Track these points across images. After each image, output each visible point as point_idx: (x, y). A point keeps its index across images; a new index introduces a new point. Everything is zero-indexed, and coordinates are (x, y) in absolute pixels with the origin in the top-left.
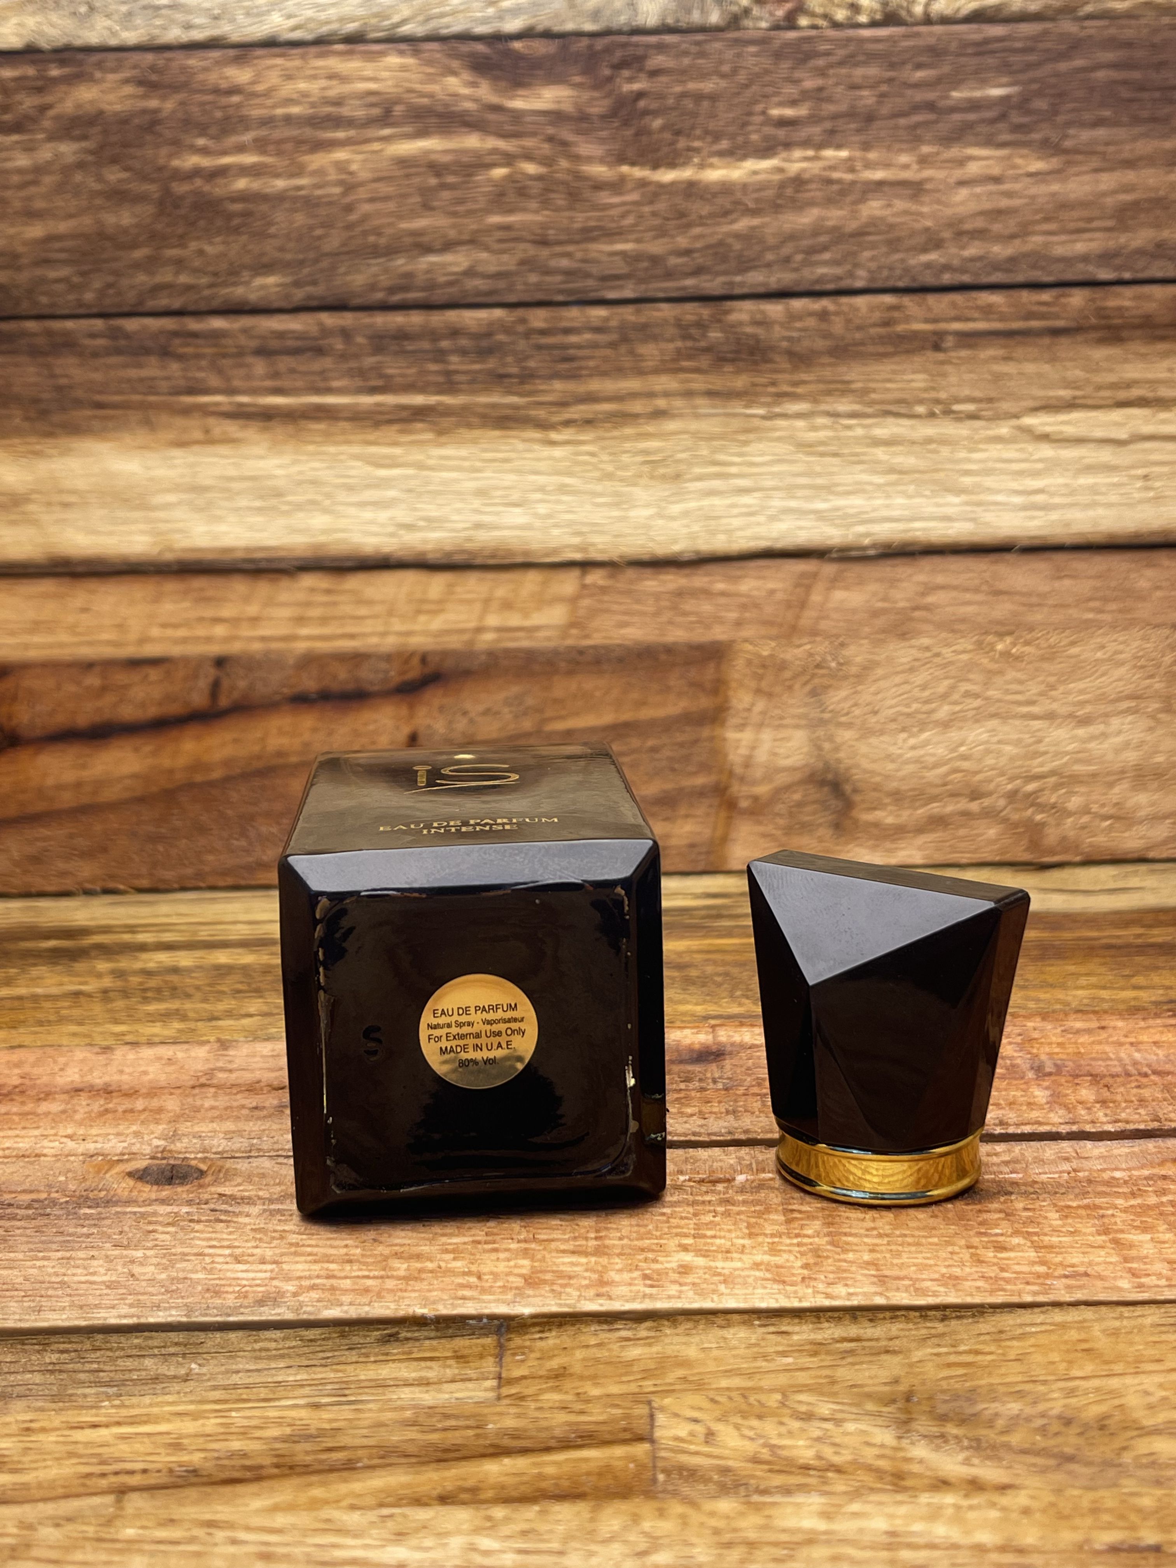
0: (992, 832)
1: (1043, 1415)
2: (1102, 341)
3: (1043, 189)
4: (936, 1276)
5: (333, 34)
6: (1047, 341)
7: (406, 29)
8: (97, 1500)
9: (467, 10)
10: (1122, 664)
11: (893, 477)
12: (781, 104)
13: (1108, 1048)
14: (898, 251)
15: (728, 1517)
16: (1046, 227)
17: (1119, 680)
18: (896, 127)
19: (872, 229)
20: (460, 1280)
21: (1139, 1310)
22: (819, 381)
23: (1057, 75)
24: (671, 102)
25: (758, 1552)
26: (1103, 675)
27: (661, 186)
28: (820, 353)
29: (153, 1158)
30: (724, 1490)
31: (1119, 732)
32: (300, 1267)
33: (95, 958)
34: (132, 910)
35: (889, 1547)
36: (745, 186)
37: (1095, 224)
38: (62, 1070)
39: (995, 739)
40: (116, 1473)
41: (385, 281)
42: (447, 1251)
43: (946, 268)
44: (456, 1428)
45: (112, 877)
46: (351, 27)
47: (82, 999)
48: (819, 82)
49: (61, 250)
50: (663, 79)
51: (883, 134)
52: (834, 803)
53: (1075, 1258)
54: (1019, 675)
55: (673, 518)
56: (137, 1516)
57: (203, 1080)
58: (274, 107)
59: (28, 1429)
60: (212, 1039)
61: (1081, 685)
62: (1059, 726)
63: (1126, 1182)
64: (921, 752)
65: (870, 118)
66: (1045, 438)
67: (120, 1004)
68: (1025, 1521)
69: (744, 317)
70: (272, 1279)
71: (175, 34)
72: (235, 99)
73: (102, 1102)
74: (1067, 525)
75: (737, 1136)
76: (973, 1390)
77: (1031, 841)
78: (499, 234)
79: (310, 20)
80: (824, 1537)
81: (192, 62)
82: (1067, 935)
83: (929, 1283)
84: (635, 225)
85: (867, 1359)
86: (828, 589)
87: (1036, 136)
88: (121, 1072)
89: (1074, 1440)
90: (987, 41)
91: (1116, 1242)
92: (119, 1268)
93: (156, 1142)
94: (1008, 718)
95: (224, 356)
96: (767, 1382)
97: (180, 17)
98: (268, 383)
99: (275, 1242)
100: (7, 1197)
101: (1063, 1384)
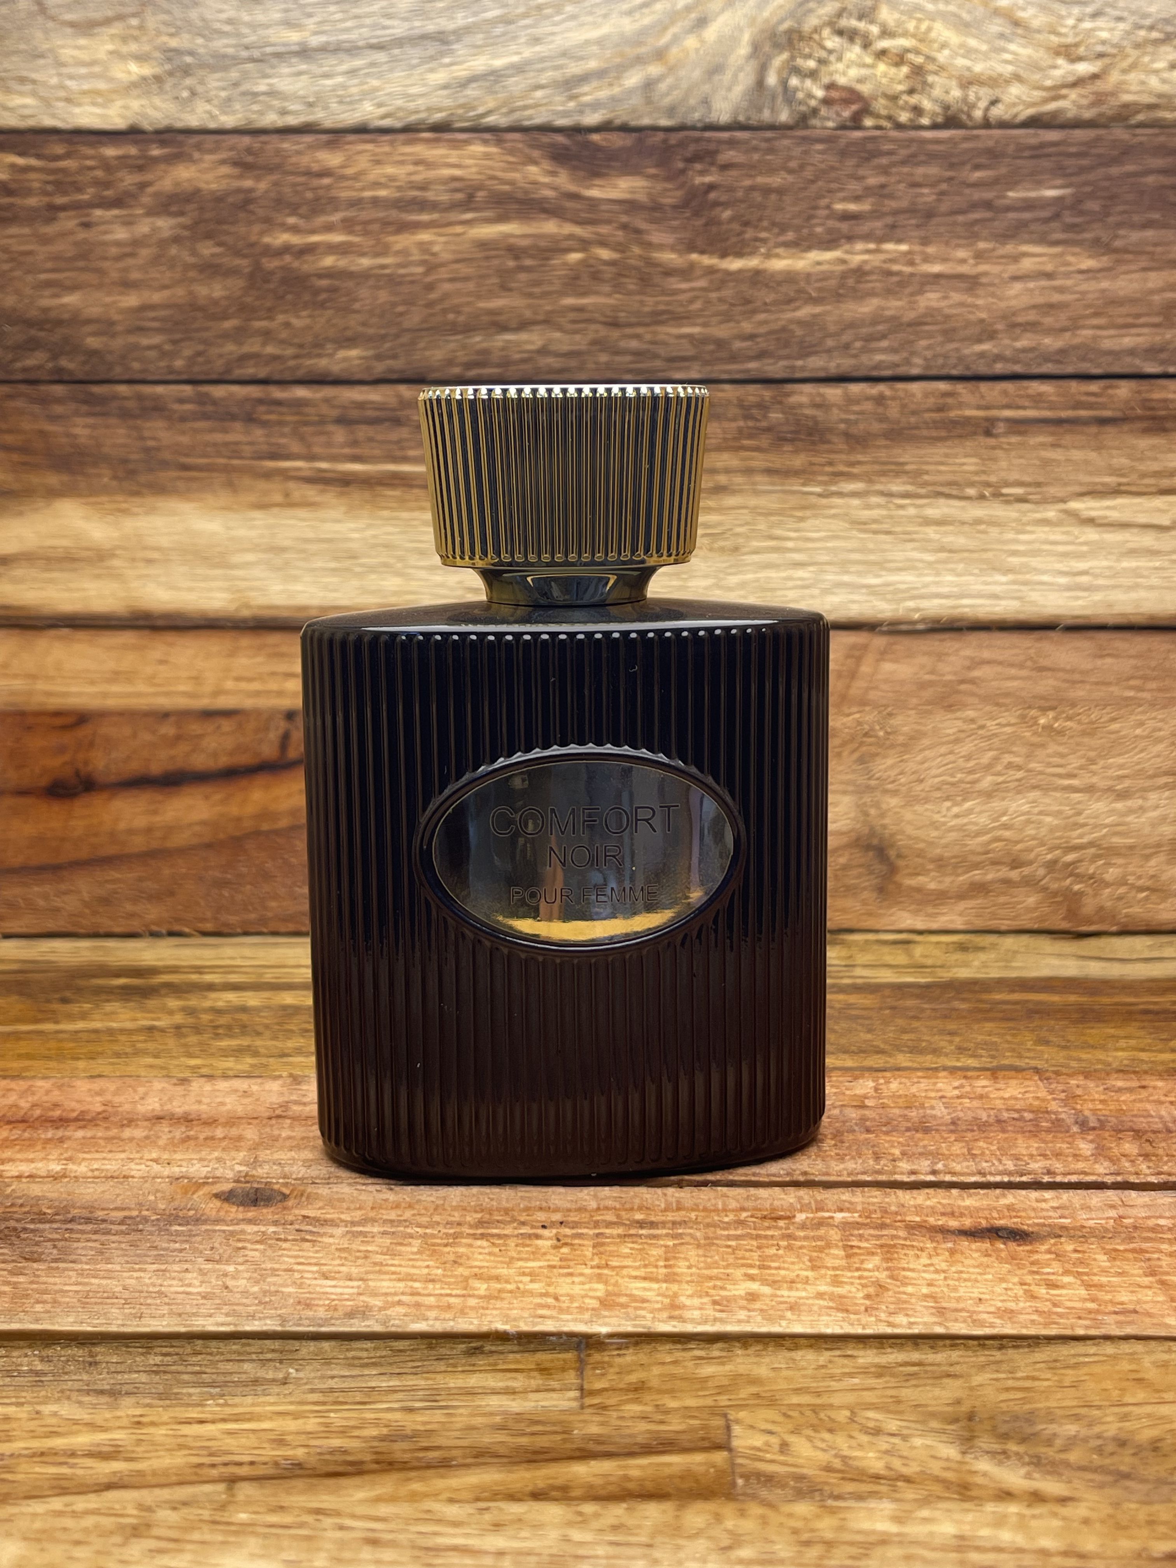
0: (1031, 900)
1: (1099, 1436)
2: (1146, 431)
3: (1091, 286)
4: (992, 1309)
5: (422, 122)
6: (1094, 429)
7: (491, 120)
8: (208, 1488)
9: (550, 103)
10: (1159, 740)
11: (944, 555)
12: (844, 200)
13: (1148, 1106)
14: (953, 341)
15: (805, 1519)
16: (1095, 321)
17: (1158, 756)
18: (955, 224)
19: (929, 320)
20: (538, 1300)
22: (874, 463)
23: (1109, 178)
24: (740, 194)
25: (834, 1551)
26: (1142, 751)
27: (728, 273)
28: (876, 436)
29: (237, 1181)
30: (800, 1495)
31: (1157, 807)
32: (385, 1285)
33: (166, 995)
34: (198, 952)
35: (959, 1549)
36: (809, 275)
37: (1142, 320)
38: (142, 1098)
39: (1036, 810)
40: (225, 1464)
41: (462, 357)
42: (524, 1274)
43: (999, 358)
44: (544, 1433)
45: (178, 920)
46: (438, 116)
47: (156, 1034)
48: (882, 179)
49: (154, 319)
50: (734, 173)
51: (942, 229)
52: (878, 867)
53: (1124, 1297)
54: (1061, 749)
55: (730, 589)
56: (249, 1502)
57: (278, 1112)
58: (363, 189)
59: (139, 1423)
60: (285, 1074)
61: (1120, 760)
62: (1098, 800)
63: (1170, 1229)
64: (965, 820)
65: (930, 214)
66: (1091, 522)
67: (193, 1039)
68: (1085, 1529)
69: (804, 399)
70: (360, 1294)
71: (271, 119)
72: (326, 181)
73: (183, 1129)
74: (1110, 606)
75: (795, 1178)
76: (1032, 1413)
77: (1069, 911)
78: (572, 315)
79: (400, 109)
80: (896, 1539)
81: (285, 145)
82: (1106, 1000)
83: (985, 1316)
84: (702, 310)
85: (930, 1381)
86: (878, 661)
87: (1088, 235)
88: (200, 1102)
89: (1127, 1459)
90: (1042, 145)
91: (1163, 1283)
92: (213, 1280)
93: (238, 1168)
94: (1047, 790)
95: (306, 424)
96: (836, 1400)
97: (276, 103)
98: (347, 451)
99: (360, 1262)
100: (100, 1214)
101: (1117, 1410)
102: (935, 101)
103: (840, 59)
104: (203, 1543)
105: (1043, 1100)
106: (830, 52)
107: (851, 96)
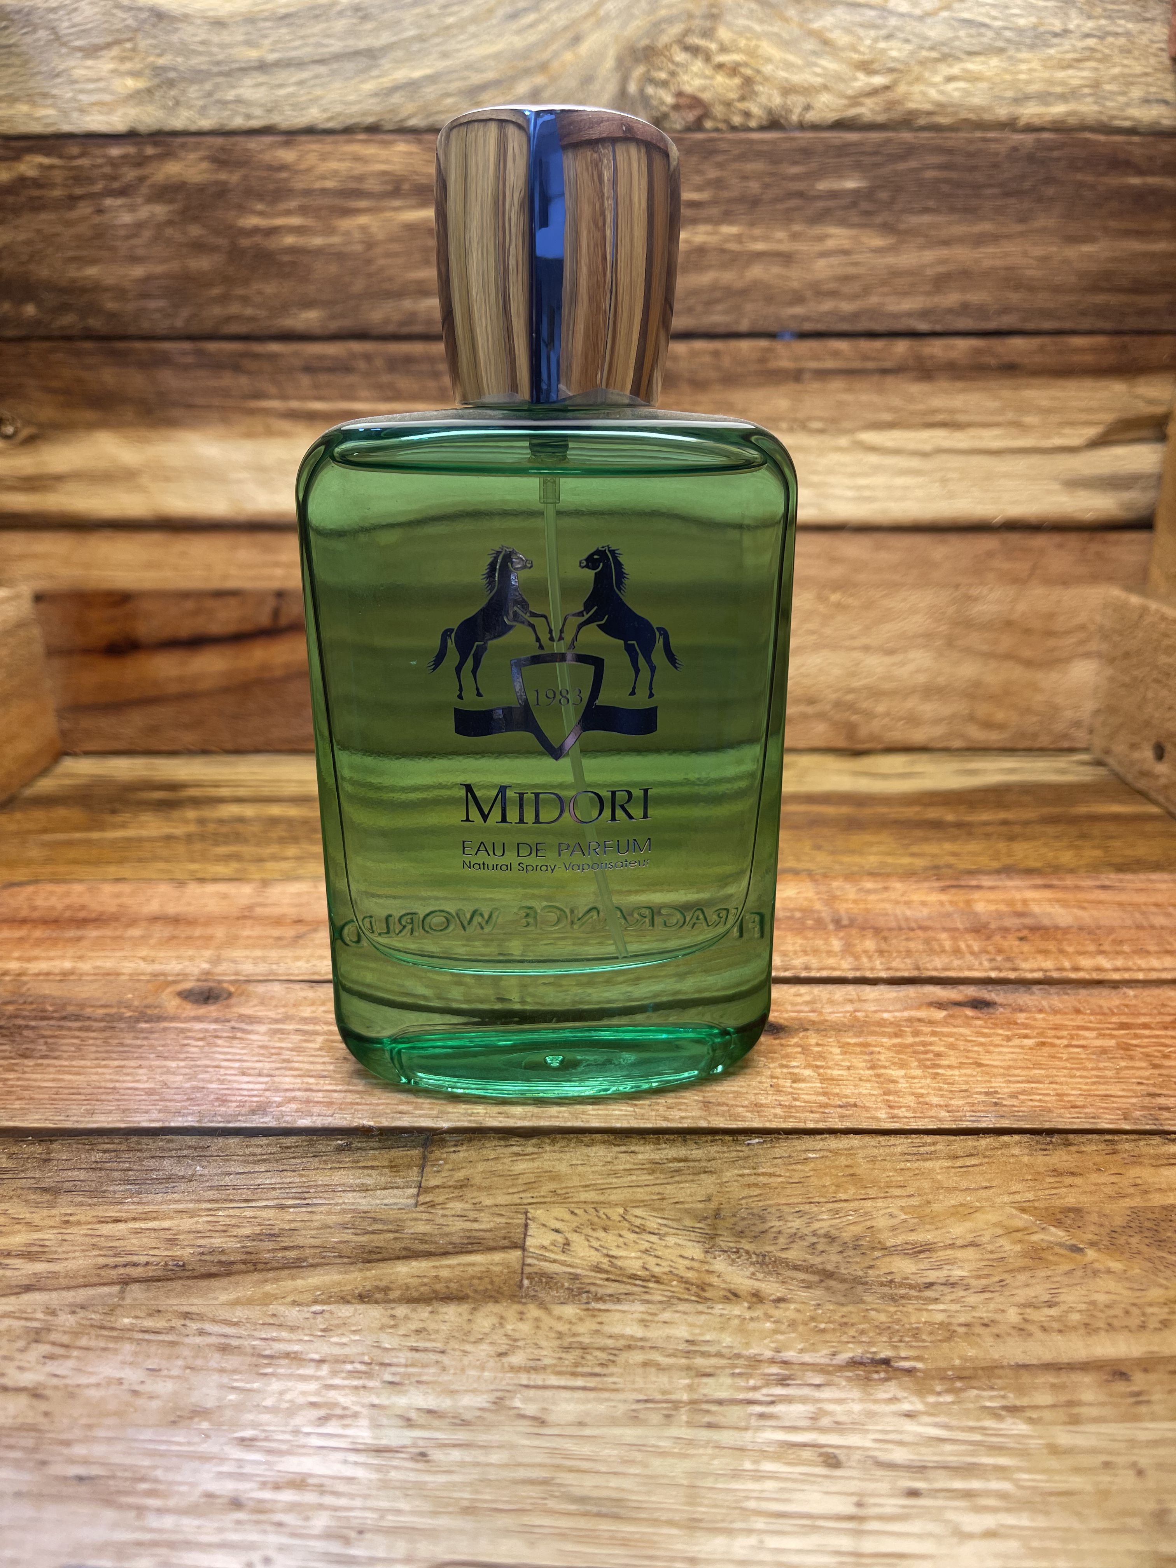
0: (821, 728)
1: (814, 1233)
2: (917, 379)
3: (880, 260)
4: (746, 1103)
5: (356, 125)
7: (412, 122)
8: (106, 1290)
10: (919, 612)
15: (571, 1322)
16: (882, 290)
17: (916, 623)
18: (775, 210)
19: (754, 288)
20: (401, 1096)
21: (893, 1140)
23: (896, 173)
25: (589, 1357)
26: (905, 619)
28: (712, 381)
29: (198, 980)
30: (571, 1297)
31: (914, 660)
32: (287, 1081)
33: (187, 808)
34: (219, 768)
35: (688, 1354)
37: (917, 289)
38: (148, 901)
39: (826, 663)
40: (125, 1266)
41: (396, 317)
43: (807, 319)
44: (380, 1232)
45: (207, 742)
46: (370, 120)
47: (172, 841)
48: (719, 173)
49: (158, 287)
51: (764, 215)
53: (849, 1090)
54: (846, 619)
56: (133, 1307)
57: (245, 913)
58: (313, 181)
59: (67, 1222)
60: (257, 876)
61: (889, 626)
62: (872, 655)
63: (891, 1023)
65: (754, 202)
66: (874, 449)
67: (198, 846)
68: (791, 1333)
70: (266, 1090)
71: (238, 122)
72: (284, 175)
73: (171, 929)
74: (885, 511)
76: (765, 1209)
77: (848, 734)
79: (339, 114)
80: (640, 1344)
81: (250, 144)
82: (867, 811)
83: (740, 1109)
85: (690, 1177)
87: (879, 220)
89: (835, 1258)
90: (845, 145)
91: (879, 1076)
92: (158, 1077)
93: (203, 966)
94: (836, 648)
95: (280, 372)
96: (615, 1196)
97: (243, 109)
99: (274, 1058)
100: (88, 1011)
101: (831, 1205)
102: (760, 106)
103: (686, 72)
104: (87, 1349)
105: (811, 900)
106: (677, 64)
107: (695, 102)
